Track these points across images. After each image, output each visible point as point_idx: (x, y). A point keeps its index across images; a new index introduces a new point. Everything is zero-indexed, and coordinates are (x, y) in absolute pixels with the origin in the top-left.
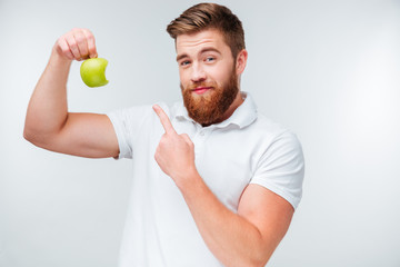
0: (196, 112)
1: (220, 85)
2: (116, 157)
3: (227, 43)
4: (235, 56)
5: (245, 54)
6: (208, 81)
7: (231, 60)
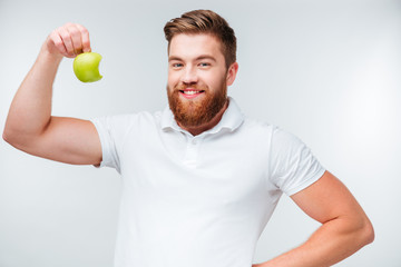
0: (183, 116)
1: (211, 90)
2: (98, 165)
3: (222, 51)
4: (227, 66)
5: (236, 67)
6: (200, 84)
7: (224, 69)
